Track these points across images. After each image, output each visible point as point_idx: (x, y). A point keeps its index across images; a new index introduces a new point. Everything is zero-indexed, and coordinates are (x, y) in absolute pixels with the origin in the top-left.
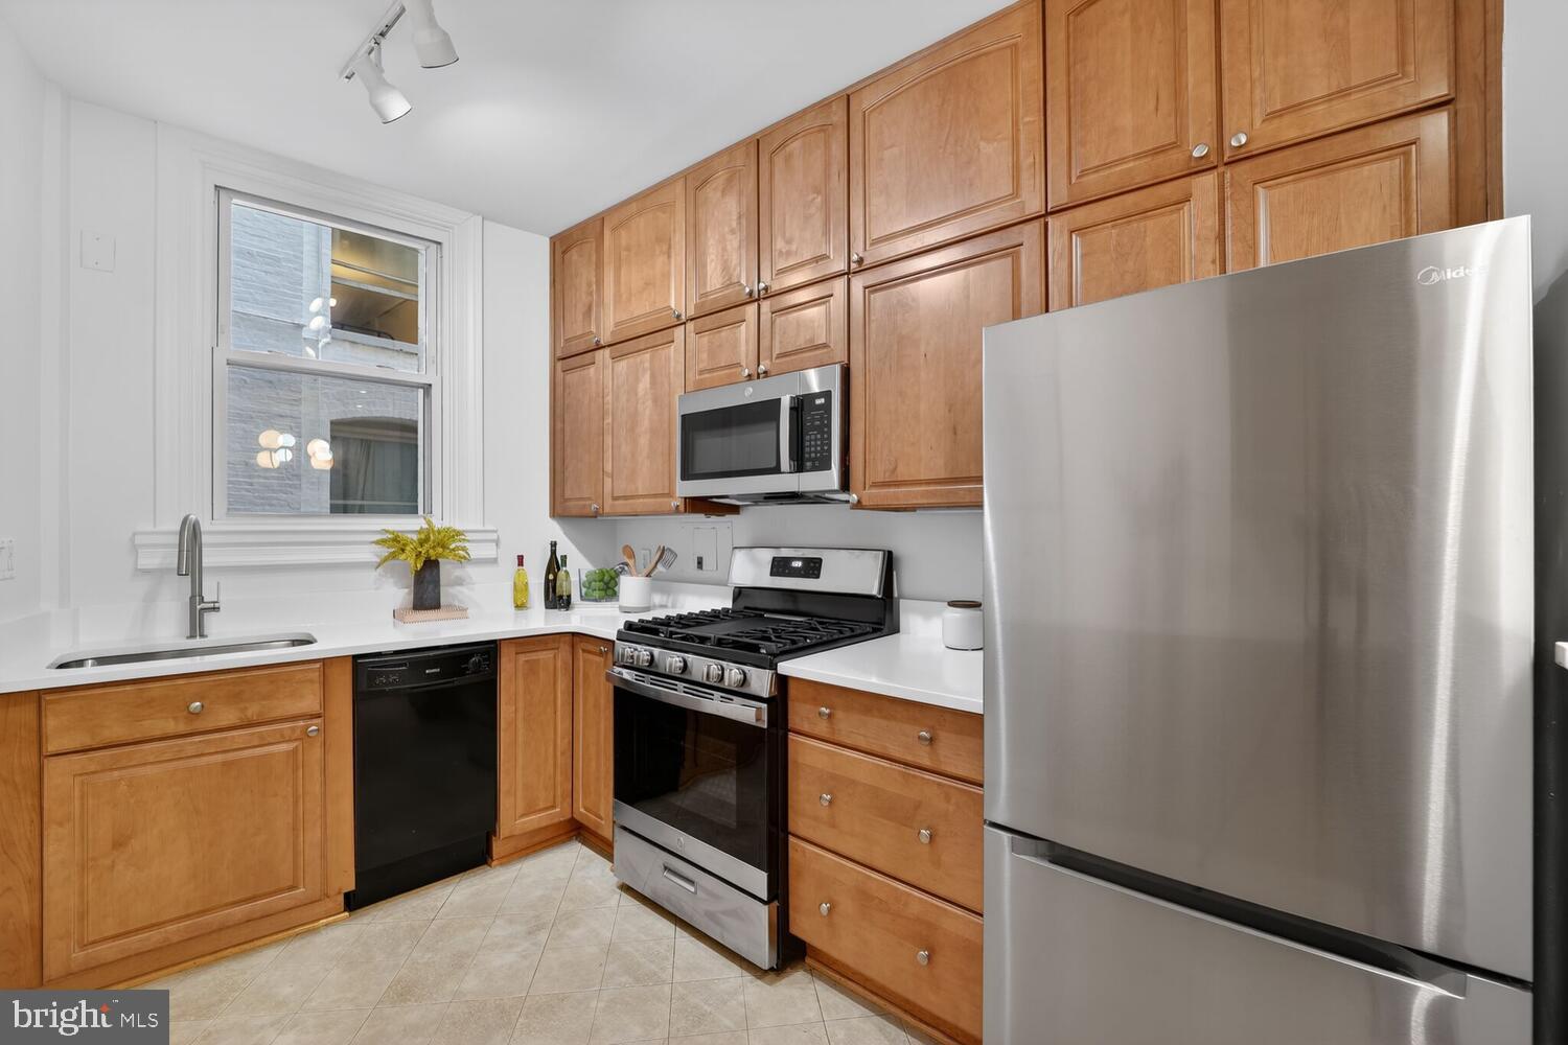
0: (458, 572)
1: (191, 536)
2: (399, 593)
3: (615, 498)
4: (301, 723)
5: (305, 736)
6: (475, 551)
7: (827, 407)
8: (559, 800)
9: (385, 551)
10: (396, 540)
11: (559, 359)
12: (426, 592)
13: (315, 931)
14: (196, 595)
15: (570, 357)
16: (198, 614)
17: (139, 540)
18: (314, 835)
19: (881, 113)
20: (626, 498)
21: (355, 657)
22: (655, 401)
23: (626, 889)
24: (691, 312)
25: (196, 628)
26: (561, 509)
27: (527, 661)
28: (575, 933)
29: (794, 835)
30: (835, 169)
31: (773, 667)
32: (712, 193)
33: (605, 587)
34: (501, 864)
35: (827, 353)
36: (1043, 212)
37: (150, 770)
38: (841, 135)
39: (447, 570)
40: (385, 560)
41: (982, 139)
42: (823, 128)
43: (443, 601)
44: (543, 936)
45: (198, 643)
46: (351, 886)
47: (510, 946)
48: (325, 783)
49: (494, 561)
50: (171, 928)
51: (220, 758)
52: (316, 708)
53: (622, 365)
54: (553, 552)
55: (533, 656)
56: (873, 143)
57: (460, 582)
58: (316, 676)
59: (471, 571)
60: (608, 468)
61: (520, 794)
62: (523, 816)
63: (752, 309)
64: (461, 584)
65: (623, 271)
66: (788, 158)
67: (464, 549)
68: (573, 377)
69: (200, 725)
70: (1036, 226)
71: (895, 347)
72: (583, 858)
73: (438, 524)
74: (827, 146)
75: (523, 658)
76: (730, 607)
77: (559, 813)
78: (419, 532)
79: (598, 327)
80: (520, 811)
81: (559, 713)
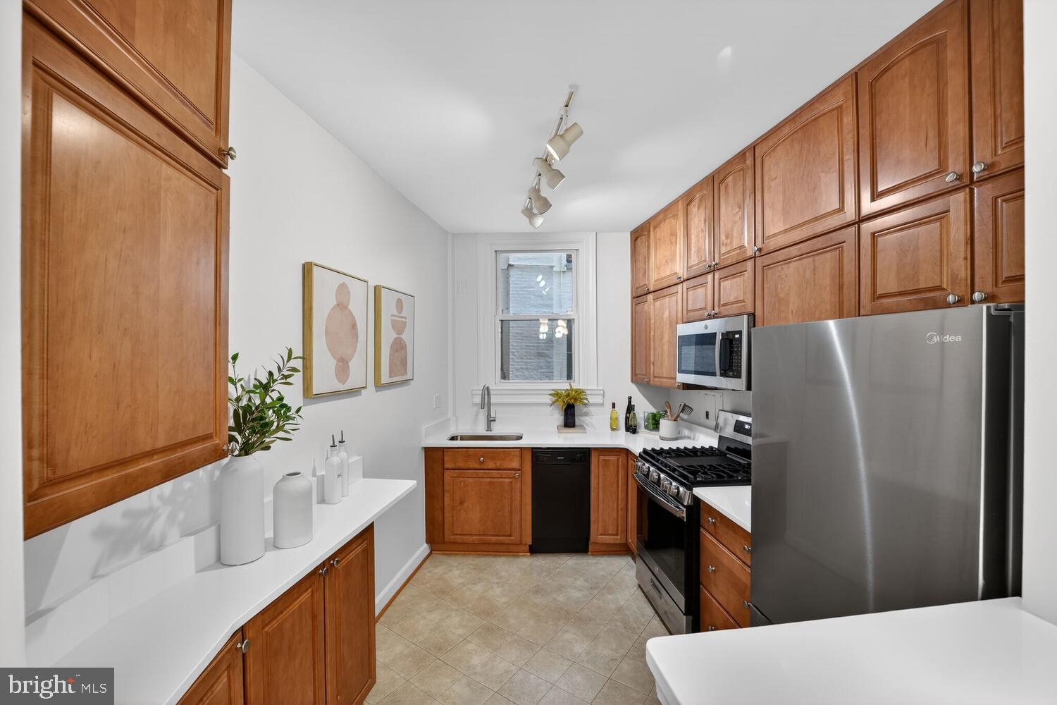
0: (585, 410)
1: (487, 391)
2: (558, 418)
3: (655, 377)
4: (513, 472)
5: (514, 477)
6: (592, 400)
7: (740, 339)
8: (619, 532)
9: (554, 399)
10: (557, 394)
11: (635, 298)
12: (570, 419)
13: (518, 556)
14: (489, 414)
15: (639, 296)
16: (490, 421)
17: (474, 392)
18: (517, 518)
19: (770, 157)
20: (659, 377)
21: (533, 448)
22: (670, 326)
23: (639, 586)
24: (685, 277)
25: (489, 429)
26: (635, 378)
27: (603, 460)
28: (610, 597)
29: (703, 585)
30: (748, 192)
31: (691, 490)
32: (694, 208)
33: (654, 423)
34: (592, 555)
35: (743, 306)
36: (857, 220)
37: (470, 480)
38: (750, 173)
39: (578, 409)
40: (554, 403)
41: (822, 171)
42: (742, 170)
43: (576, 424)
44: (595, 592)
45: (489, 433)
46: (531, 543)
47: (581, 590)
48: (521, 497)
49: (602, 405)
50: (475, 537)
51: (488, 480)
52: (518, 467)
53: (658, 303)
54: (630, 402)
55: (607, 458)
56: (766, 178)
57: (586, 414)
58: (518, 454)
59: (591, 409)
60: (652, 359)
61: (600, 524)
62: (601, 535)
63: (710, 277)
64: (586, 416)
65: (658, 252)
66: (726, 187)
67: (587, 399)
68: (639, 307)
69: (484, 467)
70: (853, 229)
71: (777, 305)
72: (629, 565)
73: (575, 386)
74: (744, 180)
75: (602, 458)
76: (717, 447)
77: (618, 539)
78: (565, 391)
79: (649, 282)
80: (600, 531)
81: (620, 489)
